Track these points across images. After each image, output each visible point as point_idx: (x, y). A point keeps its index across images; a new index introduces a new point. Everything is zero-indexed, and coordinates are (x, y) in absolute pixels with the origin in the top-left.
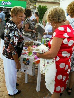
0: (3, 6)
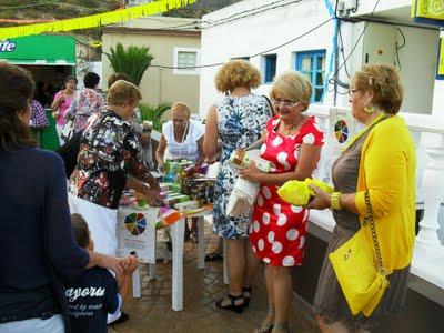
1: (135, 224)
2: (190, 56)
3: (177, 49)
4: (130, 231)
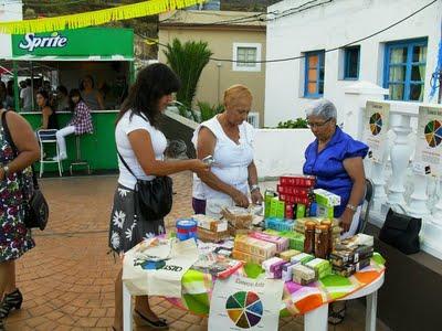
0: (29, 52)
1: (245, 310)
2: (250, 52)
3: (236, 45)
4: (234, 320)
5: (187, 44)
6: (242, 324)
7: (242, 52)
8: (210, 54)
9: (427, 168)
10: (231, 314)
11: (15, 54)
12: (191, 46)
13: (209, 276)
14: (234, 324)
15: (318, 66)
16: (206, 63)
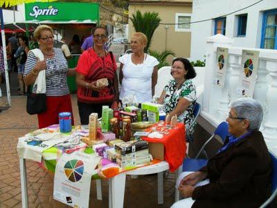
0: (35, 18)
1: (74, 170)
2: (186, 19)
4: (68, 176)
5: (146, 14)
6: (71, 179)
7: (181, 19)
8: (160, 20)
9: (243, 91)
10: (66, 172)
11: (26, 20)
12: (148, 15)
13: (61, 151)
14: (67, 178)
15: (222, 28)
16: (157, 26)
